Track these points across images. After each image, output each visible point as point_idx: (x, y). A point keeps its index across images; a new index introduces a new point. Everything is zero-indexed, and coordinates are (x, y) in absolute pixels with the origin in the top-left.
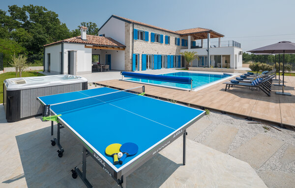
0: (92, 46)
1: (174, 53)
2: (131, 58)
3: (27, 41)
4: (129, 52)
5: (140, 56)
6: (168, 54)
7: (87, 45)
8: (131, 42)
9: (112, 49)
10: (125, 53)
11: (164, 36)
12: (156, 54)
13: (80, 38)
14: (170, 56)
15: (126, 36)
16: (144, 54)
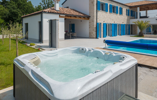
0: (64, 16)
1: (125, 23)
2: (95, 27)
3: (5, 15)
4: (93, 21)
5: (102, 25)
6: (121, 23)
7: (61, 15)
8: (95, 12)
9: (80, 19)
10: (90, 22)
11: (119, 7)
12: (113, 23)
13: (53, 9)
14: (123, 25)
15: (90, 7)
16: (104, 23)
